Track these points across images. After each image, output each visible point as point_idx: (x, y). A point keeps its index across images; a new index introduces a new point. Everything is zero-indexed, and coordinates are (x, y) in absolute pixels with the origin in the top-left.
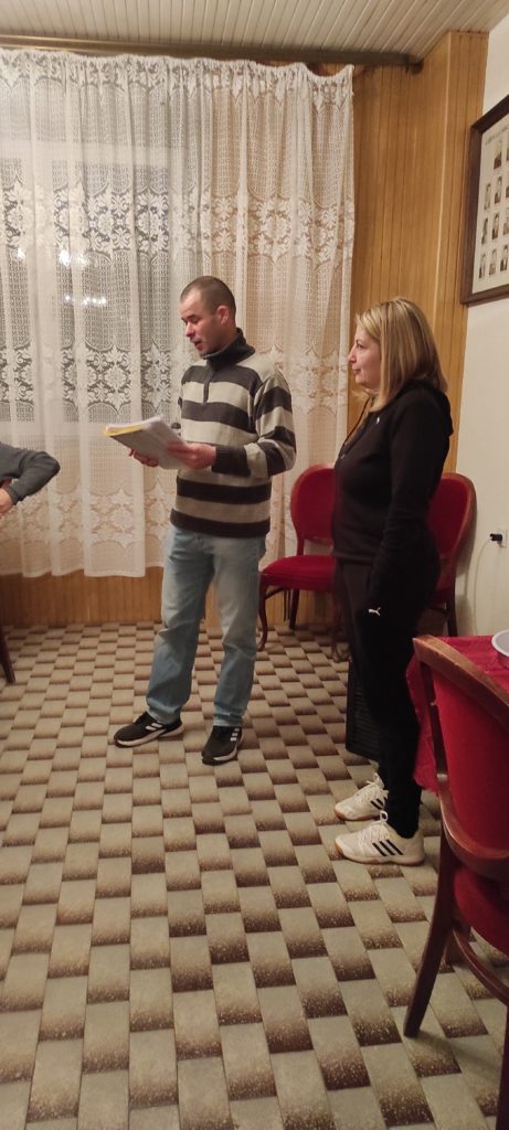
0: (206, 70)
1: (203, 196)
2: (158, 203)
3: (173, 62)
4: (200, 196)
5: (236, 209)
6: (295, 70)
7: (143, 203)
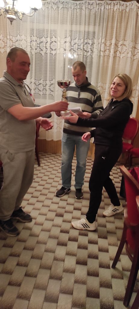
0: (107, 4)
1: (103, 40)
2: (90, 42)
3: (98, 2)
4: (102, 40)
5: (112, 44)
6: (133, 3)
7: (86, 42)
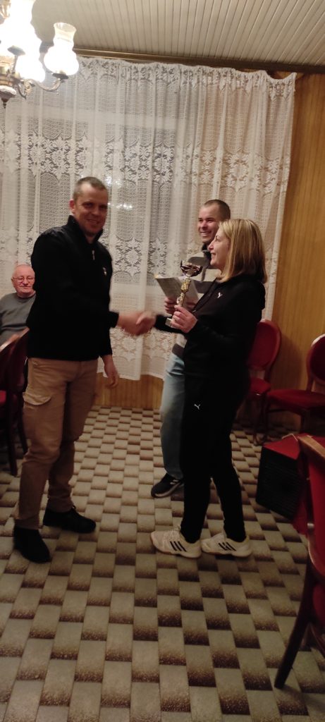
0: (204, 73)
1: (195, 149)
2: (168, 153)
3: (184, 67)
4: (193, 149)
5: (215, 158)
6: (259, 75)
7: (159, 152)
